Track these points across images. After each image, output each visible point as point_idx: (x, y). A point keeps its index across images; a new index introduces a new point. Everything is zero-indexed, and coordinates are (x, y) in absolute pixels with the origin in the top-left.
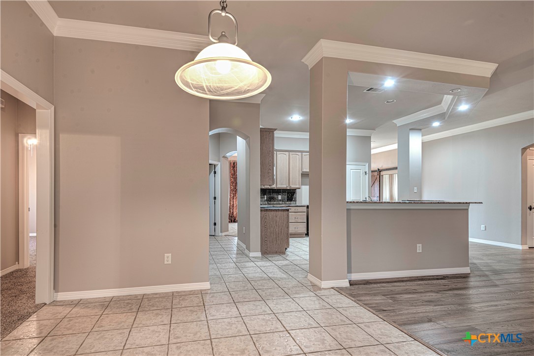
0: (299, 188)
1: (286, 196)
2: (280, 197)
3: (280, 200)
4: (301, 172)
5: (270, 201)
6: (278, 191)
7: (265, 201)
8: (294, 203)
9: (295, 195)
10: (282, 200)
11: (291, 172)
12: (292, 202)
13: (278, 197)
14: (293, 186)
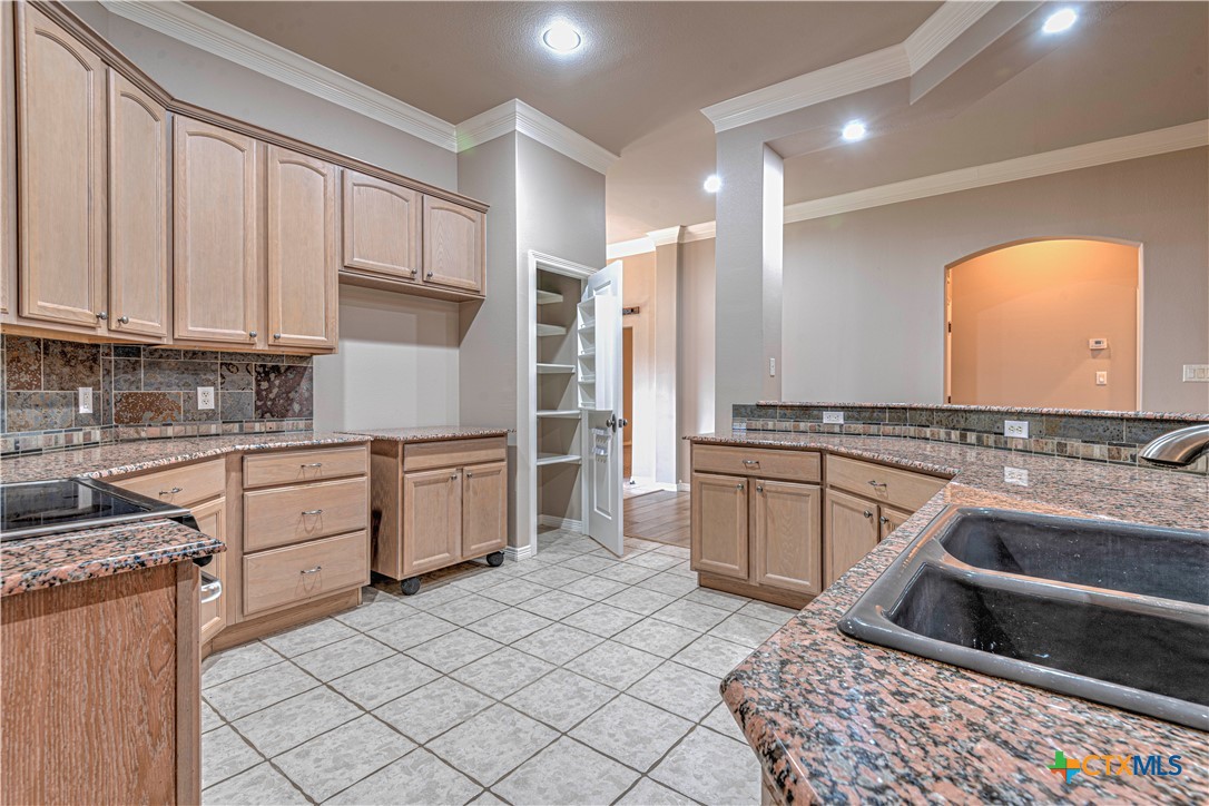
0: (329, 350)
1: (251, 392)
2: (206, 398)
3: (210, 416)
4: (338, 265)
5: (136, 421)
6: (196, 361)
7: (81, 422)
8: (302, 424)
9: (304, 385)
10: (225, 415)
11: (277, 256)
12: (287, 424)
13: (192, 399)
14: (292, 337)
